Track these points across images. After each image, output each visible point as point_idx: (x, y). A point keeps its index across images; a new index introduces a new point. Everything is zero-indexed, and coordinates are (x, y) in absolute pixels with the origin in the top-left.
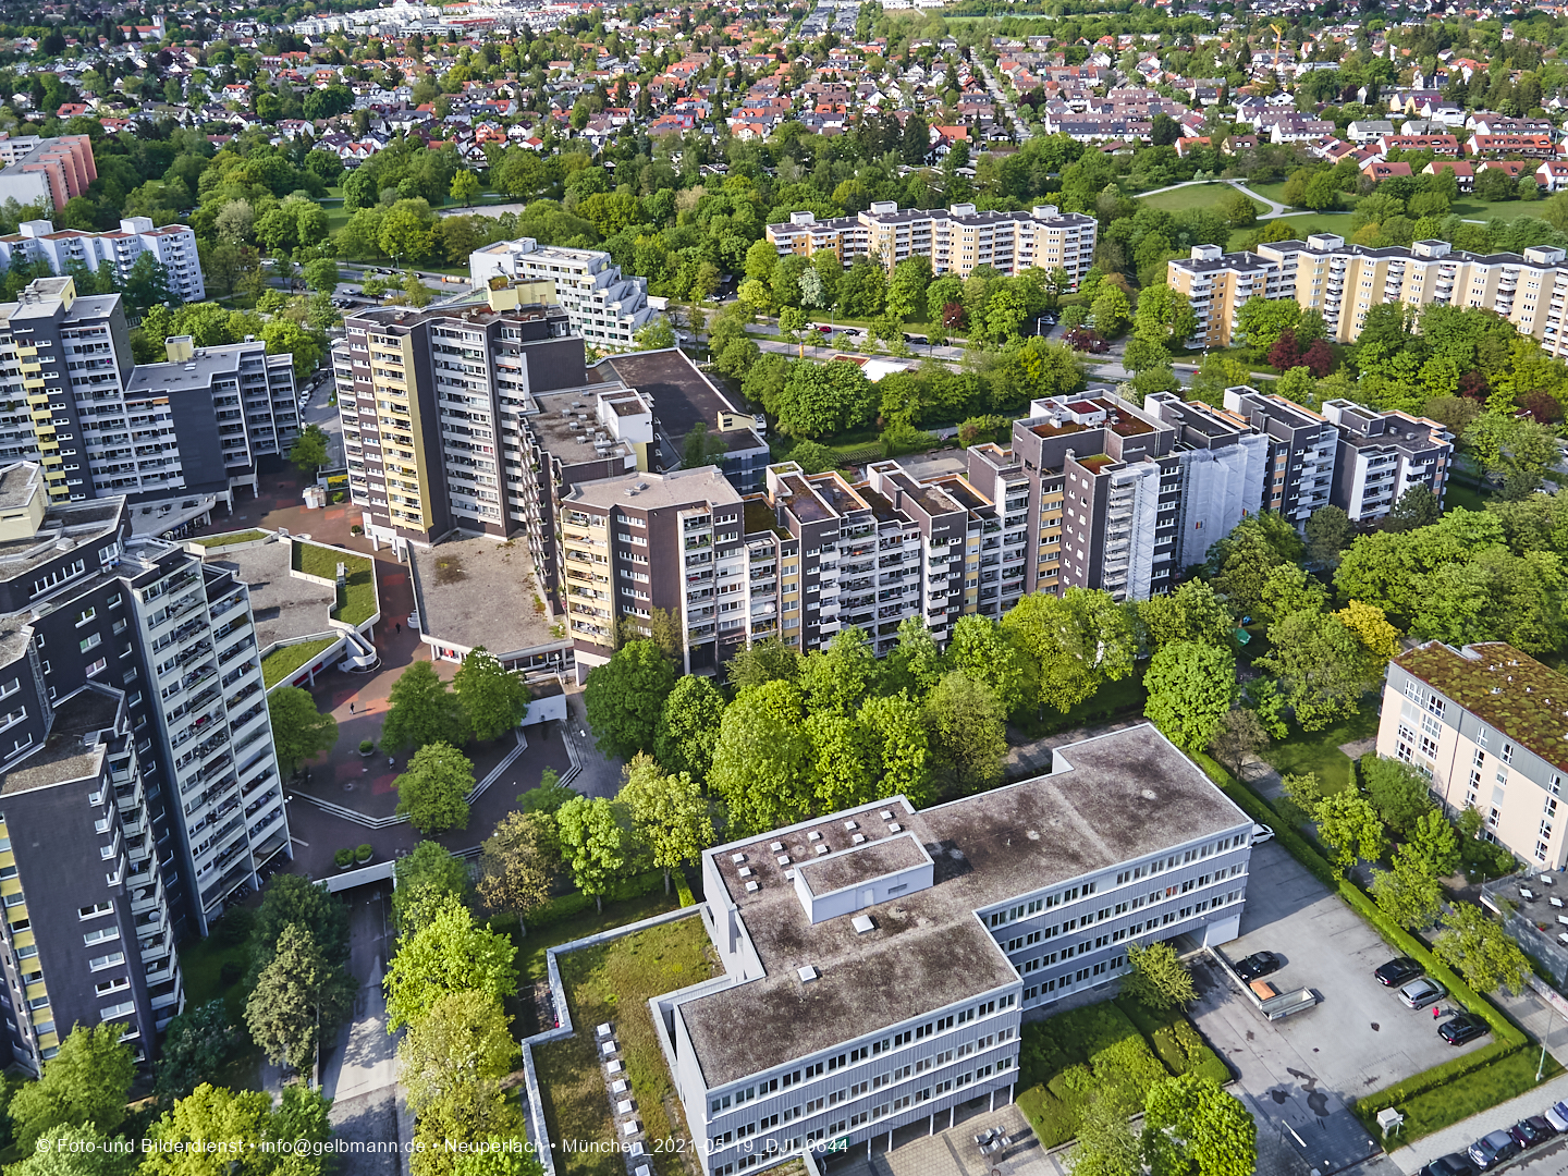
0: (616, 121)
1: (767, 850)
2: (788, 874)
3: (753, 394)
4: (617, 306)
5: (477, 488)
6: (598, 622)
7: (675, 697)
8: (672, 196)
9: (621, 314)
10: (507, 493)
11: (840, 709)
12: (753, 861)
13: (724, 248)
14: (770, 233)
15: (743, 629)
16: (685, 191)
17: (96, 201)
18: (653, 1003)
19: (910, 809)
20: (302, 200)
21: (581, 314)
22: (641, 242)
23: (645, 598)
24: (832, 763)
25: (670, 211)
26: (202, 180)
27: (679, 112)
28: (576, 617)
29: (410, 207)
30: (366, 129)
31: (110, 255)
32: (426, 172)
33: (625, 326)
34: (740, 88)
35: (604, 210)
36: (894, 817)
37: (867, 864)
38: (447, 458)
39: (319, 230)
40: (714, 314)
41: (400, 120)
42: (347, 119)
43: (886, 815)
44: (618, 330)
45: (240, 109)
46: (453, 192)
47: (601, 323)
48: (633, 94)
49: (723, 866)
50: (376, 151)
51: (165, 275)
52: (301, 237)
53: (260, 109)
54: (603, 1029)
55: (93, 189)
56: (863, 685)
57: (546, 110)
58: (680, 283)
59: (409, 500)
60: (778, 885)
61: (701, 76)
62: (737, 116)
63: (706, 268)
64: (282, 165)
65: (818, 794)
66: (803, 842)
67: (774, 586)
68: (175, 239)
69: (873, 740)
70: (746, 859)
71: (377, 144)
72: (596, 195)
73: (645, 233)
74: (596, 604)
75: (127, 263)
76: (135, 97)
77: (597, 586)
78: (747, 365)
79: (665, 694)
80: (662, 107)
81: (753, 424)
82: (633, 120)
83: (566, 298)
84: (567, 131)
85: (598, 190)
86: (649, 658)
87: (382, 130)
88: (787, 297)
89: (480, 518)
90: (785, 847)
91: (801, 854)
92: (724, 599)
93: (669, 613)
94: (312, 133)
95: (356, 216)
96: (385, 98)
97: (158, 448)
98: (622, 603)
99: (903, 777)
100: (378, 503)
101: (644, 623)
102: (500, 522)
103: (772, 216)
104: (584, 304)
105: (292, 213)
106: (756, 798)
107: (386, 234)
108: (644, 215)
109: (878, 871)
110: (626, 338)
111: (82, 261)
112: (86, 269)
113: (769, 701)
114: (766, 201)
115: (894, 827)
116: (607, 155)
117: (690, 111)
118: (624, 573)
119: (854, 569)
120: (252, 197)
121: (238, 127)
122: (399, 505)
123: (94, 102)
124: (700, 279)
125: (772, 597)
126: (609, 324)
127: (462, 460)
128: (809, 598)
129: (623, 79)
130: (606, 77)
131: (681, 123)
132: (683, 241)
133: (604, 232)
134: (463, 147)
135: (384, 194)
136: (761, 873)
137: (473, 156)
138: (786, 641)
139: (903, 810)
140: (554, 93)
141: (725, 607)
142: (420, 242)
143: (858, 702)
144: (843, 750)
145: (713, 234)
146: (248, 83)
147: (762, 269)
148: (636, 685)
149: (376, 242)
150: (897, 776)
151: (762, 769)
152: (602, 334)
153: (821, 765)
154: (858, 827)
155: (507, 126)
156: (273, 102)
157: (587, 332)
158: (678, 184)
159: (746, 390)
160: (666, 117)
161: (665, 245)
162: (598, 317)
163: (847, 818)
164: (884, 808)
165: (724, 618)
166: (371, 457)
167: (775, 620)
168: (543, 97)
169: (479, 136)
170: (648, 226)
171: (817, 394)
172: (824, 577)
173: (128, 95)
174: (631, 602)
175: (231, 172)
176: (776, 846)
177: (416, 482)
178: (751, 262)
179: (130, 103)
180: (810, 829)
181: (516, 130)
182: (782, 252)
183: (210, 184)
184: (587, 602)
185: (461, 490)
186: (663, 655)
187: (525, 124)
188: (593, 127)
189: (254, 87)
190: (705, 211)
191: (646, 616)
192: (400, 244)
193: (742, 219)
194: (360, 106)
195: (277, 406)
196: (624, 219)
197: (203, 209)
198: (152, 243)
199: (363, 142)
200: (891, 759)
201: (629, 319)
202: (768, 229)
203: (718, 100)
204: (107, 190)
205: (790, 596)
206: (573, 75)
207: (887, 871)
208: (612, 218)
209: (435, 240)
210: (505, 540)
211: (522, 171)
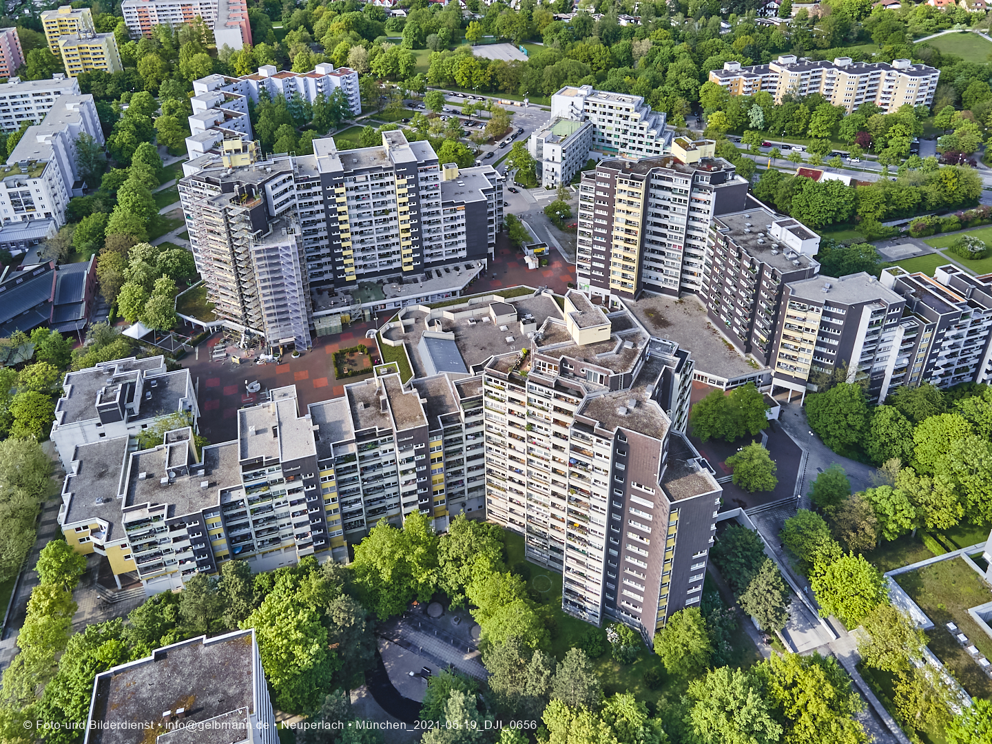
8: (629, 46)
14: (714, 76)
18: (972, 612)
25: (630, 55)
33: (658, 146)
35: (589, 55)
39: (412, 67)
47: (641, 143)
52: (402, 71)
54: (951, 626)
63: (680, 100)
73: (628, 74)
107: (460, 72)
110: (658, 152)
111: (294, 92)
114: (695, 50)
124: (677, 108)
126: (648, 144)
132: (656, 82)
135: (431, 38)
142: (482, 78)
149: (451, 76)
152: (641, 149)
175: (332, 21)
183: (323, 30)
190: (657, 58)
192: (469, 78)
196: (602, 62)
202: (710, 73)
208: (594, 61)
209: (491, 76)
210: (677, 299)
211: (511, 23)
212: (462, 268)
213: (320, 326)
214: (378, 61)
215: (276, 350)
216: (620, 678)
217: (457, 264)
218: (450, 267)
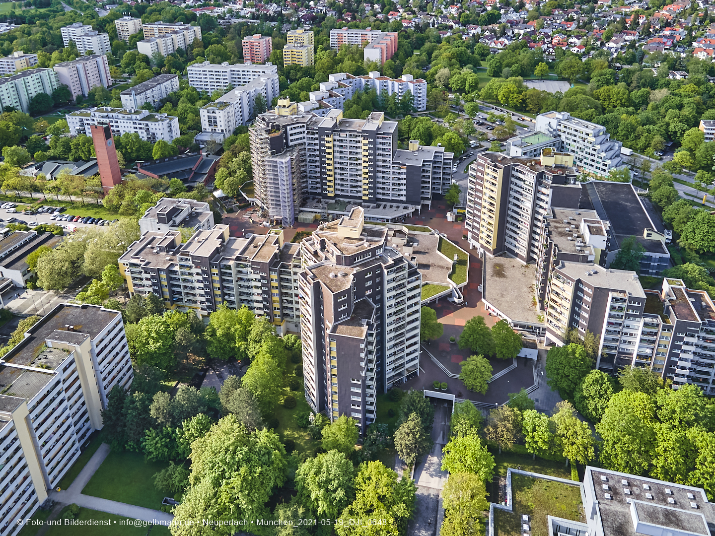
0: (627, 38)
1: (619, 482)
2: (628, 500)
3: (668, 219)
4: (603, 155)
5: (518, 238)
6: (560, 325)
7: (589, 378)
8: (649, 93)
9: (604, 159)
10: (531, 245)
11: (676, 423)
12: (611, 483)
13: (672, 127)
14: (702, 125)
15: (632, 354)
16: (657, 91)
17: (395, 62)
18: (549, 518)
19: (705, 500)
20: (470, 71)
21: (584, 154)
22: (624, 117)
23: (584, 323)
24: (665, 450)
25: (645, 101)
26: (433, 55)
27: (665, 37)
28: (550, 318)
29: (515, 81)
30: (503, 34)
31: (396, 91)
32: (525, 61)
33: (605, 165)
34: (705, 23)
35: (609, 95)
36: (695, 498)
37: (673, 519)
38: (508, 222)
39: (475, 87)
40: (657, 166)
41: (519, 29)
42: (496, 27)
43: (690, 495)
44: (601, 166)
45: (453, 18)
46: (536, 72)
47: (593, 161)
48: (640, 23)
49: (595, 478)
50: (505, 45)
51: (413, 99)
52: (467, 88)
53: (461, 19)
54: (525, 517)
55: (395, 56)
56: (693, 417)
57: (591, 29)
58: (641, 143)
59: (488, 235)
60: (621, 502)
61: (682, 14)
62: (699, 42)
63: (658, 138)
64: (465, 52)
65: (654, 462)
66: (640, 487)
67: (654, 342)
68: (419, 86)
69: (692, 450)
70: (608, 480)
71: (506, 42)
72: (605, 87)
73: (628, 113)
74: (560, 317)
75: (401, 93)
76: (416, 9)
77: (563, 310)
78: (669, 202)
79: (584, 374)
80: (656, 31)
81: (664, 238)
82: (636, 38)
83: (578, 145)
84: (599, 43)
85: (608, 83)
86: (580, 355)
87: (510, 34)
88: (703, 163)
89: (517, 251)
90: (629, 484)
91: (637, 492)
92: (624, 338)
93: (595, 336)
94: (480, 33)
95: (491, 83)
96: (514, 16)
97: (399, 184)
98: (573, 322)
99: (706, 476)
100: (476, 231)
101: (582, 334)
102: (525, 255)
103: (707, 114)
104: (586, 150)
105: (465, 77)
106: (619, 451)
107: (502, 93)
108: (630, 102)
109: (678, 526)
110: (604, 170)
111: (386, 90)
112: (387, 93)
113: (637, 403)
114: (705, 103)
115: (694, 504)
116: (618, 59)
117: (671, 36)
118: (577, 309)
119: (705, 348)
120: (451, 66)
121: (451, 27)
122: (484, 236)
123: (401, 11)
124: (653, 144)
125: (652, 346)
126: (597, 162)
127: (514, 225)
128: (672, 354)
129: (637, 12)
130: (627, 10)
131: (664, 43)
132: (648, 121)
133: (606, 107)
134: (545, 46)
135: (505, 70)
136: (614, 492)
137: (549, 52)
138: (654, 369)
139: (701, 497)
140: (598, 19)
141: (625, 342)
142: (516, 99)
143: (690, 424)
144: (673, 448)
145: (667, 118)
146: (459, 5)
147: (692, 145)
148: (572, 365)
149: (497, 96)
150: (703, 474)
151: (625, 439)
152: (592, 166)
153: (660, 449)
154: (672, 494)
155: (569, 36)
156: (467, 16)
157: (585, 163)
158: (653, 84)
159: (665, 216)
160: (656, 39)
161: (637, 122)
162: (593, 158)
163: (668, 486)
164: (691, 491)
165: (622, 346)
166: (476, 212)
167: (651, 357)
168: (590, 22)
169: (555, 41)
170: (631, 109)
171: (708, 232)
172: (684, 347)
173: (414, 9)
174: (577, 322)
175: (445, 52)
176: (624, 482)
177: (493, 230)
178: (686, 140)
179: (414, 13)
180: (645, 482)
181: (573, 40)
182: (708, 136)
183: (436, 57)
184: (557, 315)
185: (511, 237)
186: (588, 355)
187: (578, 37)
188: (614, 42)
189: (461, 8)
190: (666, 104)
191: (583, 331)
192: (507, 99)
193: (687, 113)
194: (503, 20)
195: (444, 174)
196: (618, 102)
197: (432, 71)
198: (411, 87)
199: (500, 40)
200: (701, 464)
201: (608, 162)
202: (702, 122)
203: (690, 30)
204: (399, 57)
205: (662, 350)
206: (610, 7)
207: (683, 528)
208: (612, 100)
209: (522, 99)
210: (525, 264)
211: (571, 66)
212: (401, 208)
213: (301, 216)
214: (455, 78)
215: (272, 222)
216: (305, 443)
217: (399, 204)
218: (395, 205)
